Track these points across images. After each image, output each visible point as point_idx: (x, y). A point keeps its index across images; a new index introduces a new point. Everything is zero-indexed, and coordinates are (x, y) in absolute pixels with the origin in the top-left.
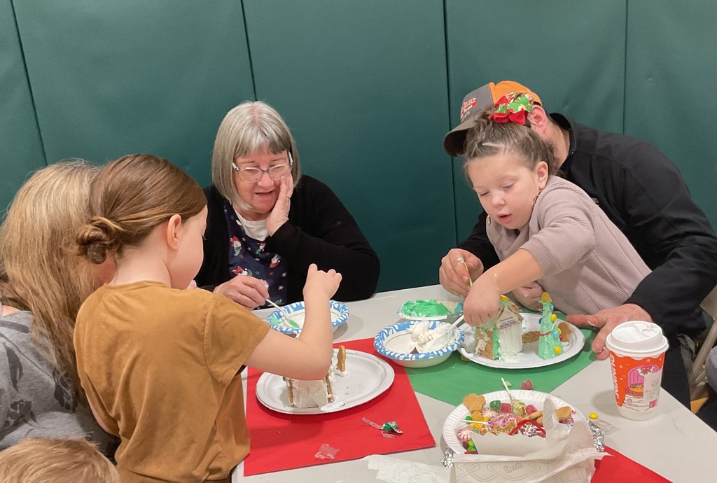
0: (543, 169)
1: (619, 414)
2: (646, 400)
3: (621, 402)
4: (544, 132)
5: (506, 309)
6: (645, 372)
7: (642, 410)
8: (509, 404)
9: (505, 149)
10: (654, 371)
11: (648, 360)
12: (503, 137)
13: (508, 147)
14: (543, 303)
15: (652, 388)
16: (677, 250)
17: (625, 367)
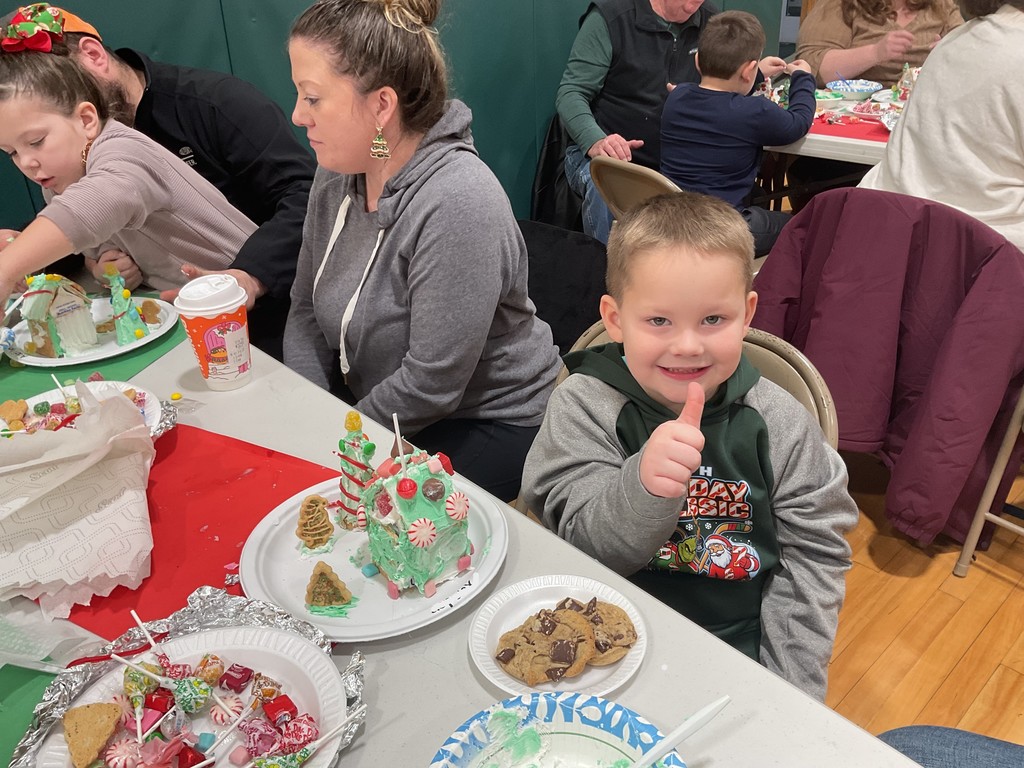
0: (89, 113)
1: (206, 388)
2: (233, 365)
3: (206, 373)
4: (107, 70)
5: (61, 291)
6: (223, 332)
7: (231, 377)
8: (63, 405)
9: (17, 91)
10: (234, 329)
11: (224, 317)
12: (13, 72)
13: (21, 89)
14: (110, 278)
15: (236, 350)
16: (283, 201)
17: (200, 330)
